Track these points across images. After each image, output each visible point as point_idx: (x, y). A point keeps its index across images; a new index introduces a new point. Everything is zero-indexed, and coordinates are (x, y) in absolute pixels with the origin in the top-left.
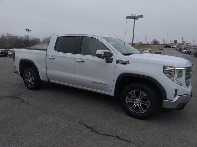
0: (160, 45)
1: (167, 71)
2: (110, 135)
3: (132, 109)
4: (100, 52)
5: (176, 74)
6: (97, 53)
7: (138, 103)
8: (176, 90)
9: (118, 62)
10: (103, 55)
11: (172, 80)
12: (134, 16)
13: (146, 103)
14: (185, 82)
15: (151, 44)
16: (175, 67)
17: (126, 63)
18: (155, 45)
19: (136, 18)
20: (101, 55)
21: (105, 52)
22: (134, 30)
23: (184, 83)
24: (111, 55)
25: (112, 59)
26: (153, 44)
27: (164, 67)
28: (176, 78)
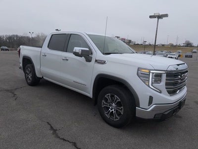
0: (194, 47)
1: (142, 73)
2: (68, 141)
3: (107, 114)
4: (77, 49)
5: (152, 78)
6: (74, 51)
7: (113, 108)
8: (151, 98)
9: (96, 61)
10: (80, 53)
11: (146, 84)
12: (158, 15)
13: (120, 109)
14: (166, 88)
15: (183, 46)
16: (150, 70)
17: (103, 62)
18: (187, 46)
19: (160, 17)
20: (78, 53)
21: (82, 50)
22: (157, 30)
23: (165, 90)
24: (92, 54)
25: (92, 57)
26: (185, 46)
27: (139, 69)
28: (152, 83)
